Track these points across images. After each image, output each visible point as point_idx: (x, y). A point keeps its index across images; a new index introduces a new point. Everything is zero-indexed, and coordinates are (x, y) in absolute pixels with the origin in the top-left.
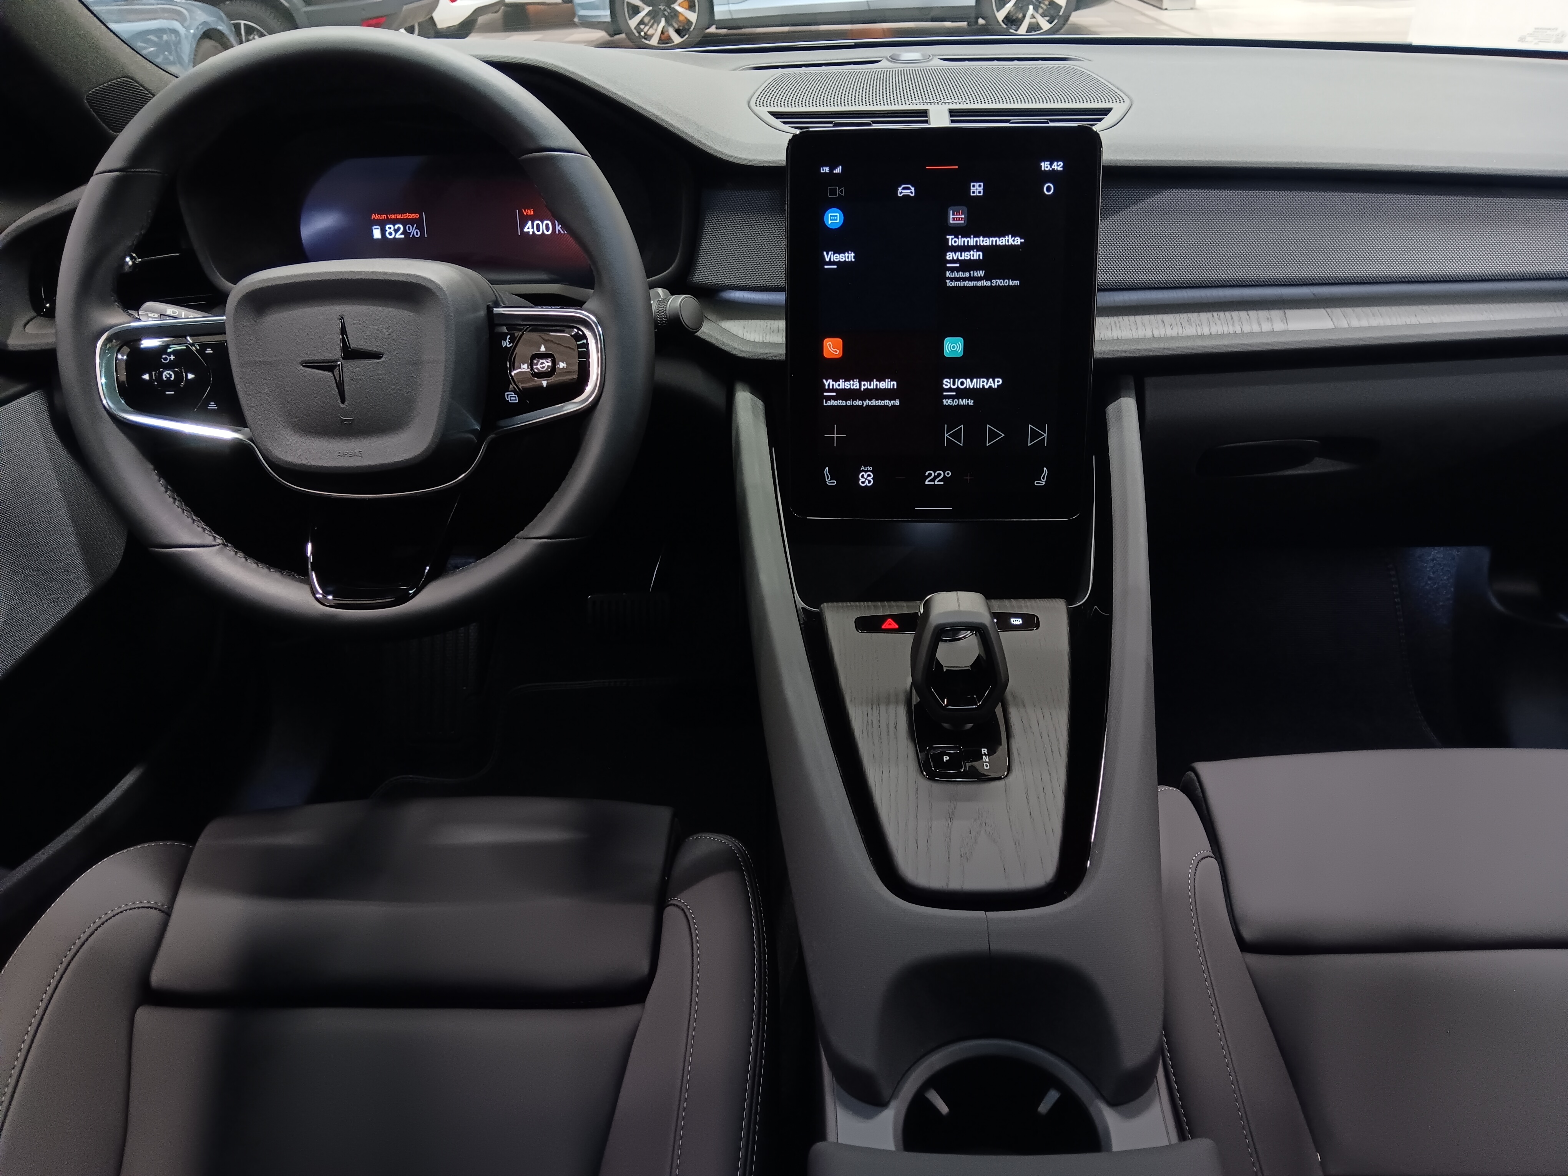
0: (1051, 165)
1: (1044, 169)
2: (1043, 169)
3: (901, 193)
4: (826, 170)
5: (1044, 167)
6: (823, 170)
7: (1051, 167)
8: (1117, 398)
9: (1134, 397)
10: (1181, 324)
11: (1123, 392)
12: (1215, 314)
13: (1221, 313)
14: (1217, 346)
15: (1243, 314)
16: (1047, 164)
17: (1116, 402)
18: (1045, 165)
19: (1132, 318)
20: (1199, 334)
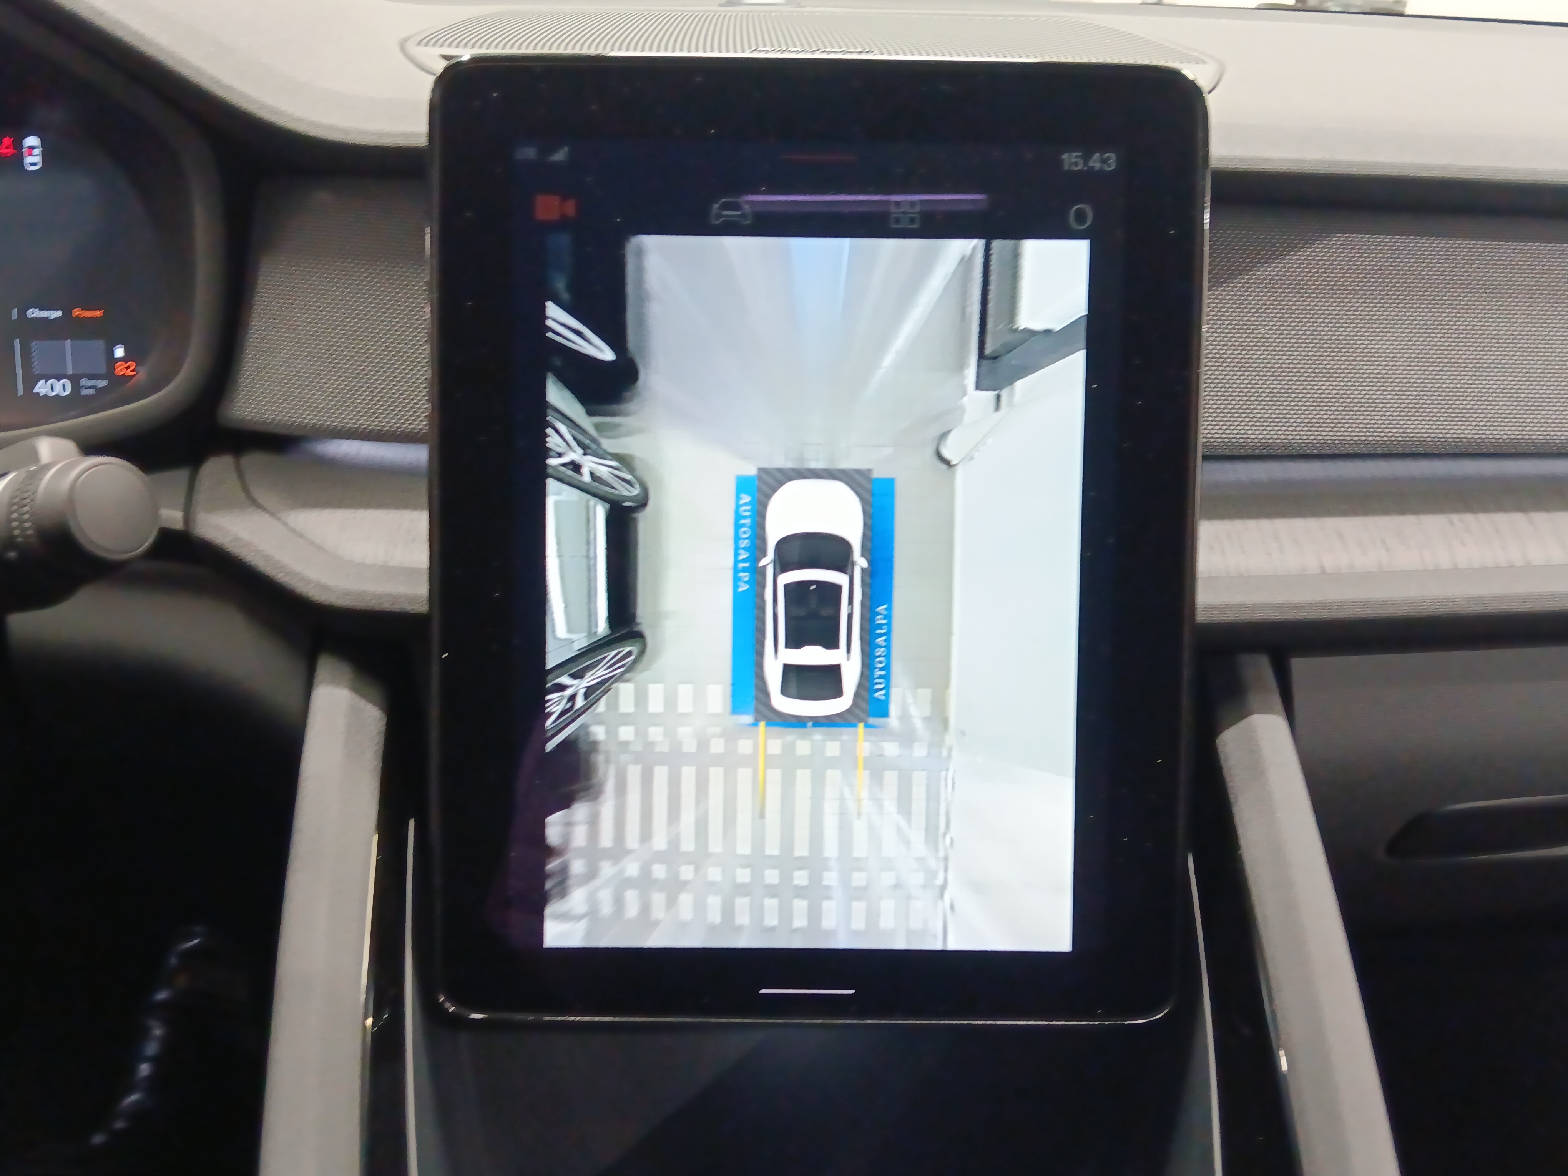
0: (1086, 158)
1: (1070, 169)
2: (1066, 168)
4: (531, 153)
5: (1070, 164)
6: (522, 154)
7: (1085, 164)
8: (1242, 714)
9: (1282, 712)
10: (1384, 542)
11: (1253, 699)
12: (1455, 518)
13: (1469, 518)
14: (1477, 599)
15: (1518, 518)
16: (1077, 157)
17: (1242, 725)
18: (1071, 160)
19: (1265, 524)
20: (1431, 568)
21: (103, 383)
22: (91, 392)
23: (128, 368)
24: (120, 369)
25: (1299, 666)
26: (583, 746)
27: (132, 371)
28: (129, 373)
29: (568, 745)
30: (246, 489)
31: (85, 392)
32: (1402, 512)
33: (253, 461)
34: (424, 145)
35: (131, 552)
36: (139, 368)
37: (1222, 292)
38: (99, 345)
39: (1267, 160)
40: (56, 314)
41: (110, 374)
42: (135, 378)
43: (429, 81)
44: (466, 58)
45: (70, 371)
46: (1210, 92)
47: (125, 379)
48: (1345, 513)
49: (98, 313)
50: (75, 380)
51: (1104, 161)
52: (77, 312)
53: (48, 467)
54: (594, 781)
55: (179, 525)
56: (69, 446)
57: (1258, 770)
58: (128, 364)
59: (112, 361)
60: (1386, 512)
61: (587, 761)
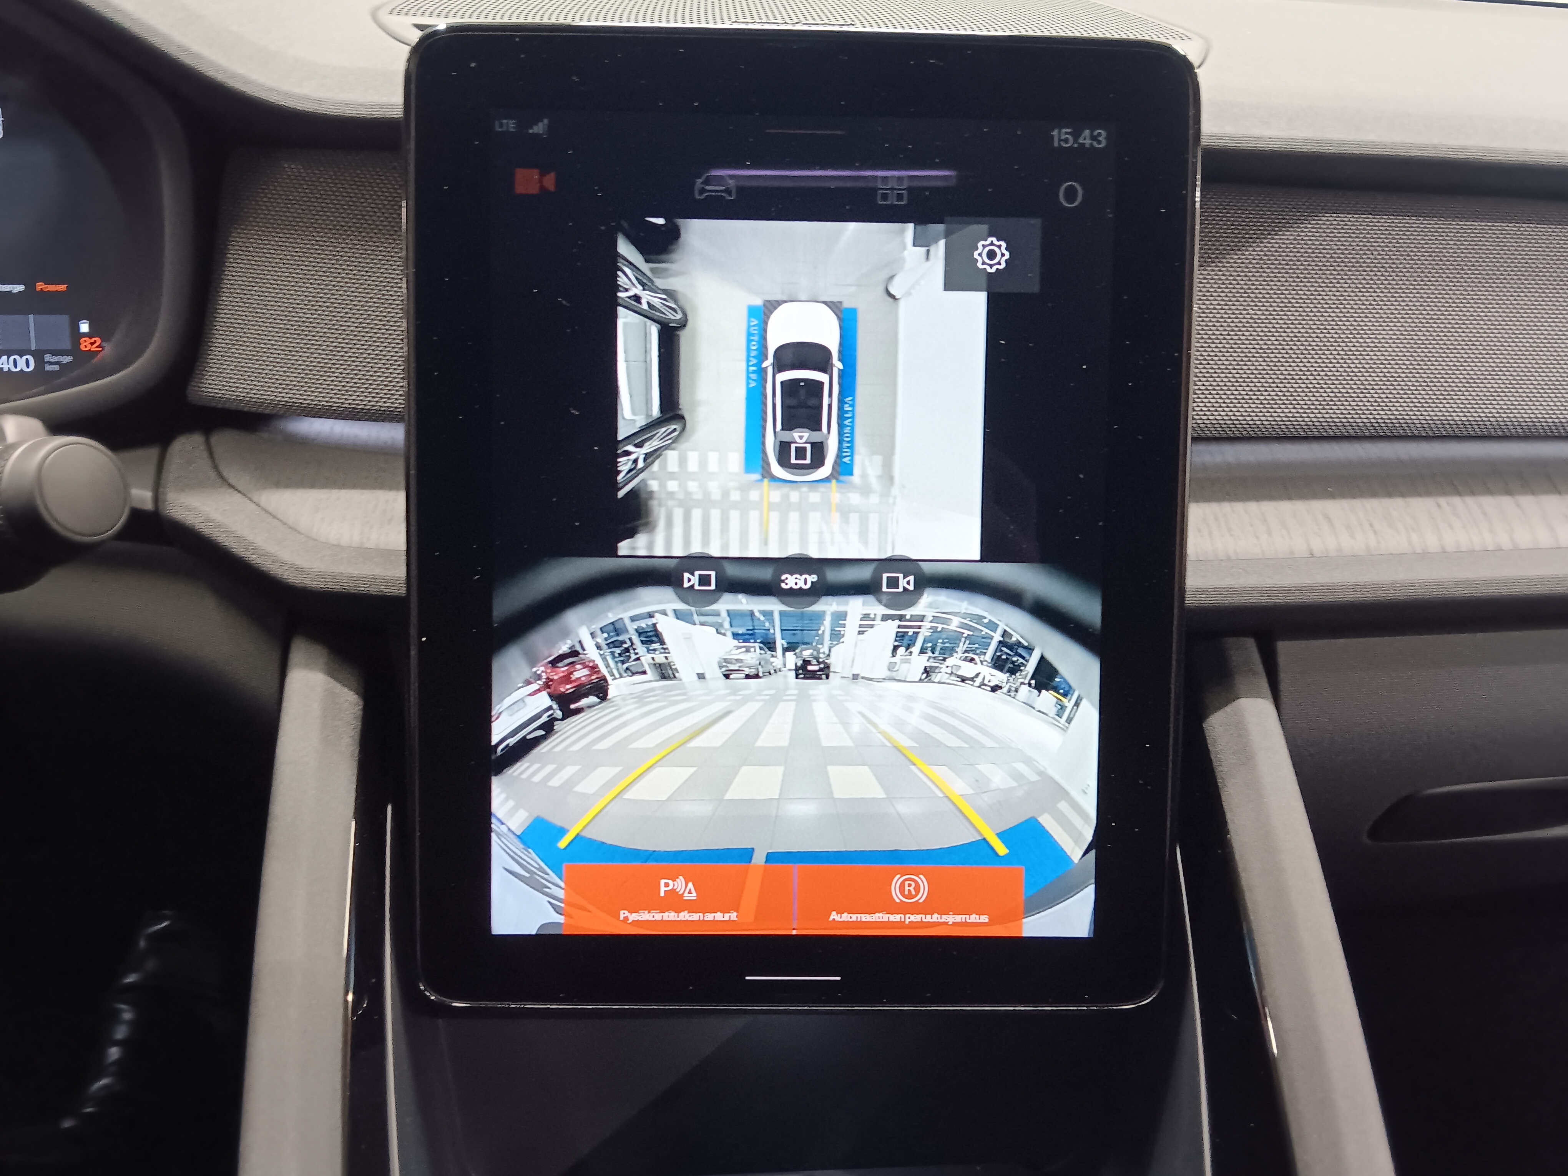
0: (1076, 135)
1: (1060, 146)
2: (1056, 144)
3: (703, 191)
4: (510, 125)
5: (1060, 140)
6: (501, 126)
7: (1076, 141)
8: (1230, 697)
9: (1270, 696)
10: (1371, 525)
11: (1241, 682)
12: (1443, 501)
13: (1457, 501)
14: (1467, 582)
15: (1505, 502)
16: (1067, 133)
17: (1229, 709)
18: (1061, 136)
19: (1253, 507)
20: (1419, 551)
21: (69, 359)
22: (56, 368)
23: (92, 344)
24: (85, 345)
25: (1285, 649)
26: (643, 496)
27: (97, 347)
28: (93, 348)
29: (633, 493)
30: (216, 467)
31: (48, 368)
32: (1389, 495)
33: (223, 440)
34: (398, 116)
35: (100, 534)
36: (104, 344)
37: (1212, 272)
38: (64, 320)
39: (1258, 138)
40: (19, 288)
41: (75, 350)
42: (101, 354)
43: (404, 52)
44: (442, 26)
45: (33, 348)
46: (1199, 66)
47: (92, 354)
48: (1332, 496)
49: (62, 287)
50: (38, 356)
51: (1094, 138)
52: (40, 286)
53: (14, 446)
54: (651, 519)
55: (149, 506)
56: (35, 425)
57: (1247, 756)
58: (93, 340)
59: (77, 335)
60: (1374, 494)
61: (646, 505)
